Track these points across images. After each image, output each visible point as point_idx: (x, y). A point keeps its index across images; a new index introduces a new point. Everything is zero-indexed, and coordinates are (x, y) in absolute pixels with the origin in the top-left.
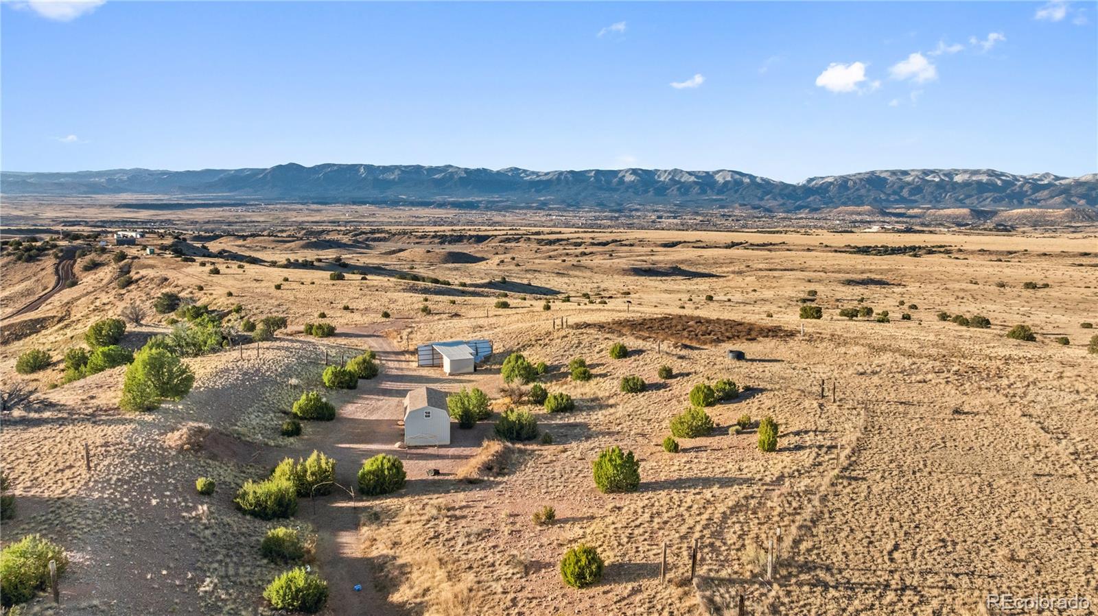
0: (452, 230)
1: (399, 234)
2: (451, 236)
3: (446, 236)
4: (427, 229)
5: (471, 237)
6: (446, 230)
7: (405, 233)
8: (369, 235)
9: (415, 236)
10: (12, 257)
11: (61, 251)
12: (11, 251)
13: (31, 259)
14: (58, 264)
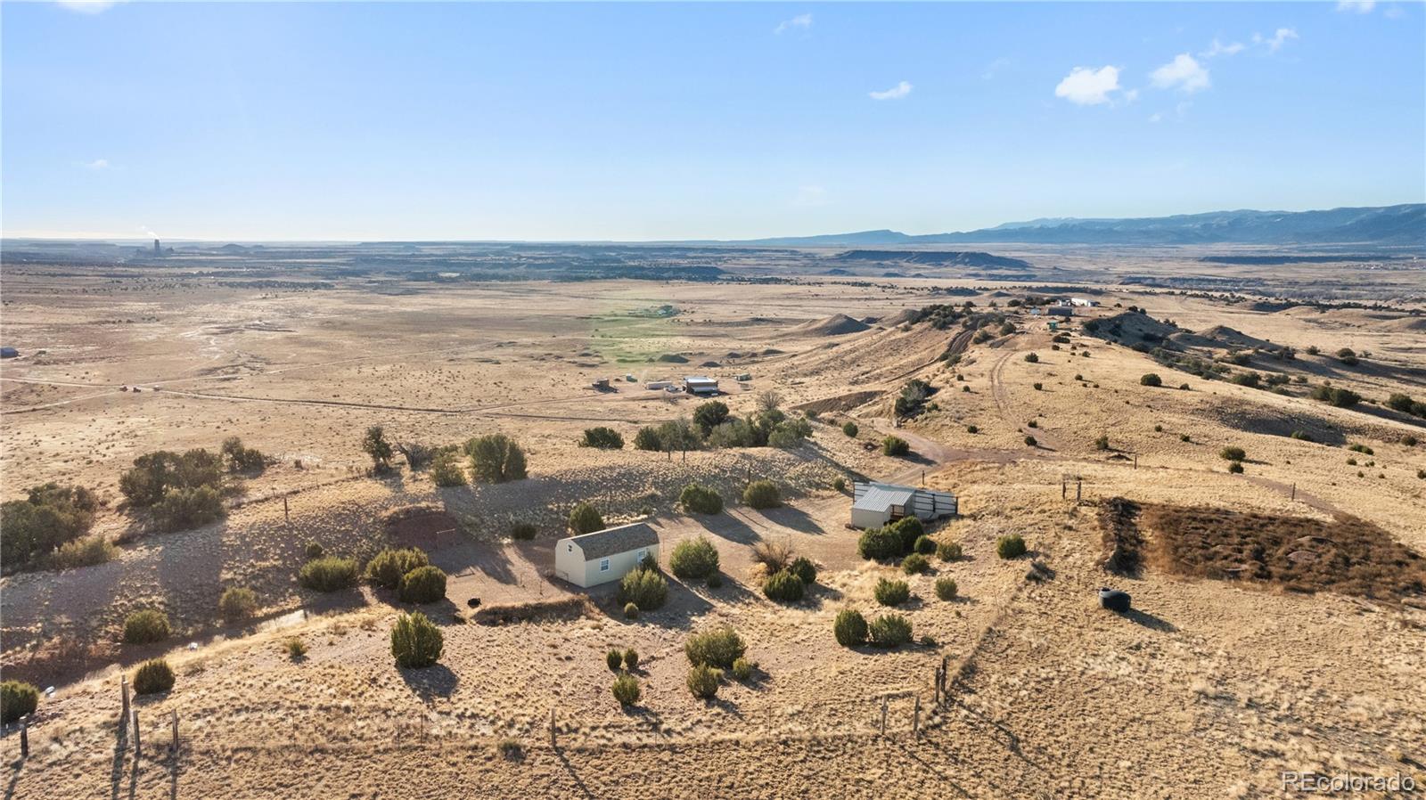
10: (931, 323)
11: (972, 319)
12: (933, 316)
13: (943, 326)
14: (960, 334)
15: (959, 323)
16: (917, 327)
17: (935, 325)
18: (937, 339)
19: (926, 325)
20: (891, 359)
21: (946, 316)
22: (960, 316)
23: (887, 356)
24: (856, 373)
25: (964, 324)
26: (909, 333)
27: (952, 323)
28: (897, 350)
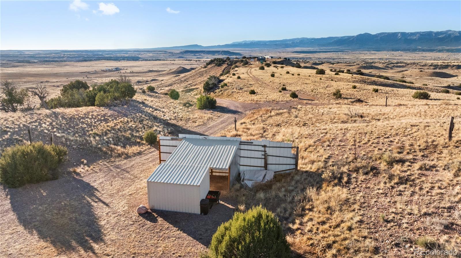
0: (443, 62)
1: (411, 64)
2: (441, 65)
3: (438, 65)
4: (428, 62)
5: (454, 66)
6: (440, 63)
7: (414, 64)
8: (395, 64)
9: (420, 65)
10: (214, 64)
11: (230, 62)
12: (215, 62)
13: (220, 65)
14: (226, 67)
15: (225, 63)
16: (209, 66)
17: (216, 65)
18: (217, 70)
19: (213, 65)
20: (200, 78)
21: (220, 61)
22: (226, 61)
23: (198, 77)
24: (187, 84)
25: (227, 64)
26: (206, 68)
27: (223, 64)
28: (202, 75)
